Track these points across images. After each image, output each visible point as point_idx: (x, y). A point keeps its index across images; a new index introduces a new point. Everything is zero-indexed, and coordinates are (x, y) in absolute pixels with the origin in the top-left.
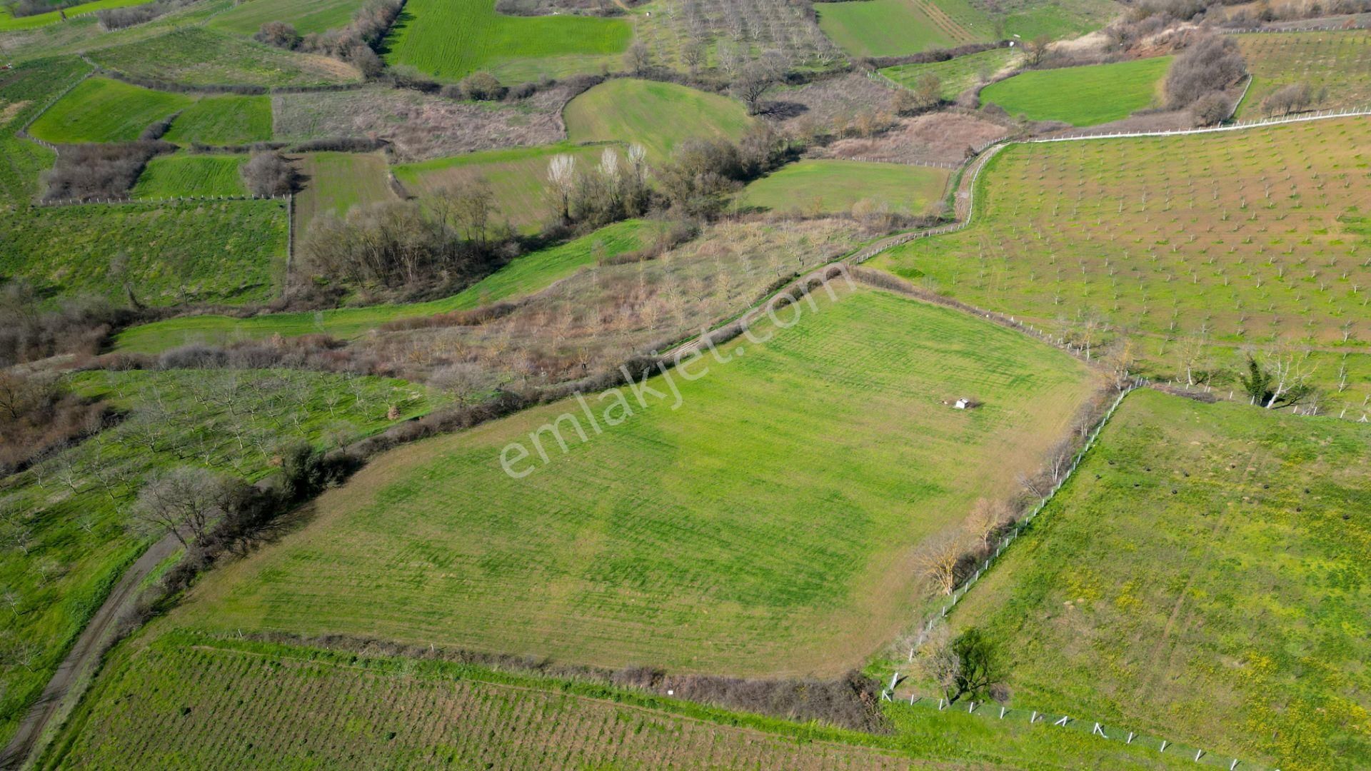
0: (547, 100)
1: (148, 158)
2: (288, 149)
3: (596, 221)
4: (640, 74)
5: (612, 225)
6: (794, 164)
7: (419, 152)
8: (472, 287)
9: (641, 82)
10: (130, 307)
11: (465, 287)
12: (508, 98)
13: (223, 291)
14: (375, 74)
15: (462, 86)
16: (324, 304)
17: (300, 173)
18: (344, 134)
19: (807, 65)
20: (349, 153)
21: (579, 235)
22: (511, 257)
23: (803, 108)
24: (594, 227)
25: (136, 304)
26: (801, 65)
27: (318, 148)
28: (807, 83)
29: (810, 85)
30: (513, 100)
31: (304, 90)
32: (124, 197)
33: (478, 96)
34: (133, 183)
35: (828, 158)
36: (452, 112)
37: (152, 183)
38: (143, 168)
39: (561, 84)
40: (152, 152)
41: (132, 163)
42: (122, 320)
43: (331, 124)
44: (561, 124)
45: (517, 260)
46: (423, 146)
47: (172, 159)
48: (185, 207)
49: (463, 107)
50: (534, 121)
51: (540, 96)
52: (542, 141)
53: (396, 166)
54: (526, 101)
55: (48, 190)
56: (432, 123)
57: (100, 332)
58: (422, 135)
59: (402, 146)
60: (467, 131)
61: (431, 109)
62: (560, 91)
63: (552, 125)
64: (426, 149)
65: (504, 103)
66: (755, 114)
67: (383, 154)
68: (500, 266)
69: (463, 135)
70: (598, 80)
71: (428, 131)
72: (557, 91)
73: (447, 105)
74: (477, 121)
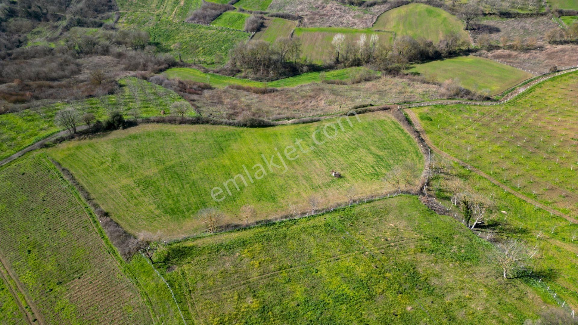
0: (378, 9)
1: (225, 11)
2: (267, 15)
3: (347, 65)
5: (354, 67)
6: (465, 56)
7: (310, 23)
8: (280, 80)
9: (426, 6)
10: (178, 60)
11: (277, 79)
12: (363, 6)
13: (209, 62)
16: (229, 74)
17: (265, 24)
18: (291, 12)
19: (519, 9)
20: (287, 20)
21: (337, 69)
22: (302, 72)
23: (498, 30)
24: (346, 67)
25: (181, 60)
26: (516, 8)
27: (278, 16)
28: (512, 18)
29: (513, 19)
30: (364, 7)
32: (208, 24)
33: (351, 3)
34: (214, 19)
35: (484, 57)
36: (336, 9)
37: (220, 20)
38: (221, 14)
39: (389, 3)
40: (227, 9)
41: (218, 12)
42: (173, 64)
43: (289, 7)
44: (375, 20)
45: (305, 74)
46: (314, 21)
47: (231, 13)
48: (222, 30)
49: (343, 7)
50: (365, 18)
51: (376, 7)
52: (361, 27)
53: (298, 28)
54: (369, 8)
55: (191, 17)
56: (325, 12)
57: (163, 67)
58: (317, 17)
59: (306, 20)
60: (335, 17)
61: (330, 6)
62: (386, 6)
63: (371, 20)
64: (314, 23)
65: (360, 8)
66: (467, 29)
67: (297, 22)
68: (297, 75)
69: (332, 19)
70: (407, 3)
71: (321, 15)
72: (385, 5)
73: (337, 6)
74: (343, 14)
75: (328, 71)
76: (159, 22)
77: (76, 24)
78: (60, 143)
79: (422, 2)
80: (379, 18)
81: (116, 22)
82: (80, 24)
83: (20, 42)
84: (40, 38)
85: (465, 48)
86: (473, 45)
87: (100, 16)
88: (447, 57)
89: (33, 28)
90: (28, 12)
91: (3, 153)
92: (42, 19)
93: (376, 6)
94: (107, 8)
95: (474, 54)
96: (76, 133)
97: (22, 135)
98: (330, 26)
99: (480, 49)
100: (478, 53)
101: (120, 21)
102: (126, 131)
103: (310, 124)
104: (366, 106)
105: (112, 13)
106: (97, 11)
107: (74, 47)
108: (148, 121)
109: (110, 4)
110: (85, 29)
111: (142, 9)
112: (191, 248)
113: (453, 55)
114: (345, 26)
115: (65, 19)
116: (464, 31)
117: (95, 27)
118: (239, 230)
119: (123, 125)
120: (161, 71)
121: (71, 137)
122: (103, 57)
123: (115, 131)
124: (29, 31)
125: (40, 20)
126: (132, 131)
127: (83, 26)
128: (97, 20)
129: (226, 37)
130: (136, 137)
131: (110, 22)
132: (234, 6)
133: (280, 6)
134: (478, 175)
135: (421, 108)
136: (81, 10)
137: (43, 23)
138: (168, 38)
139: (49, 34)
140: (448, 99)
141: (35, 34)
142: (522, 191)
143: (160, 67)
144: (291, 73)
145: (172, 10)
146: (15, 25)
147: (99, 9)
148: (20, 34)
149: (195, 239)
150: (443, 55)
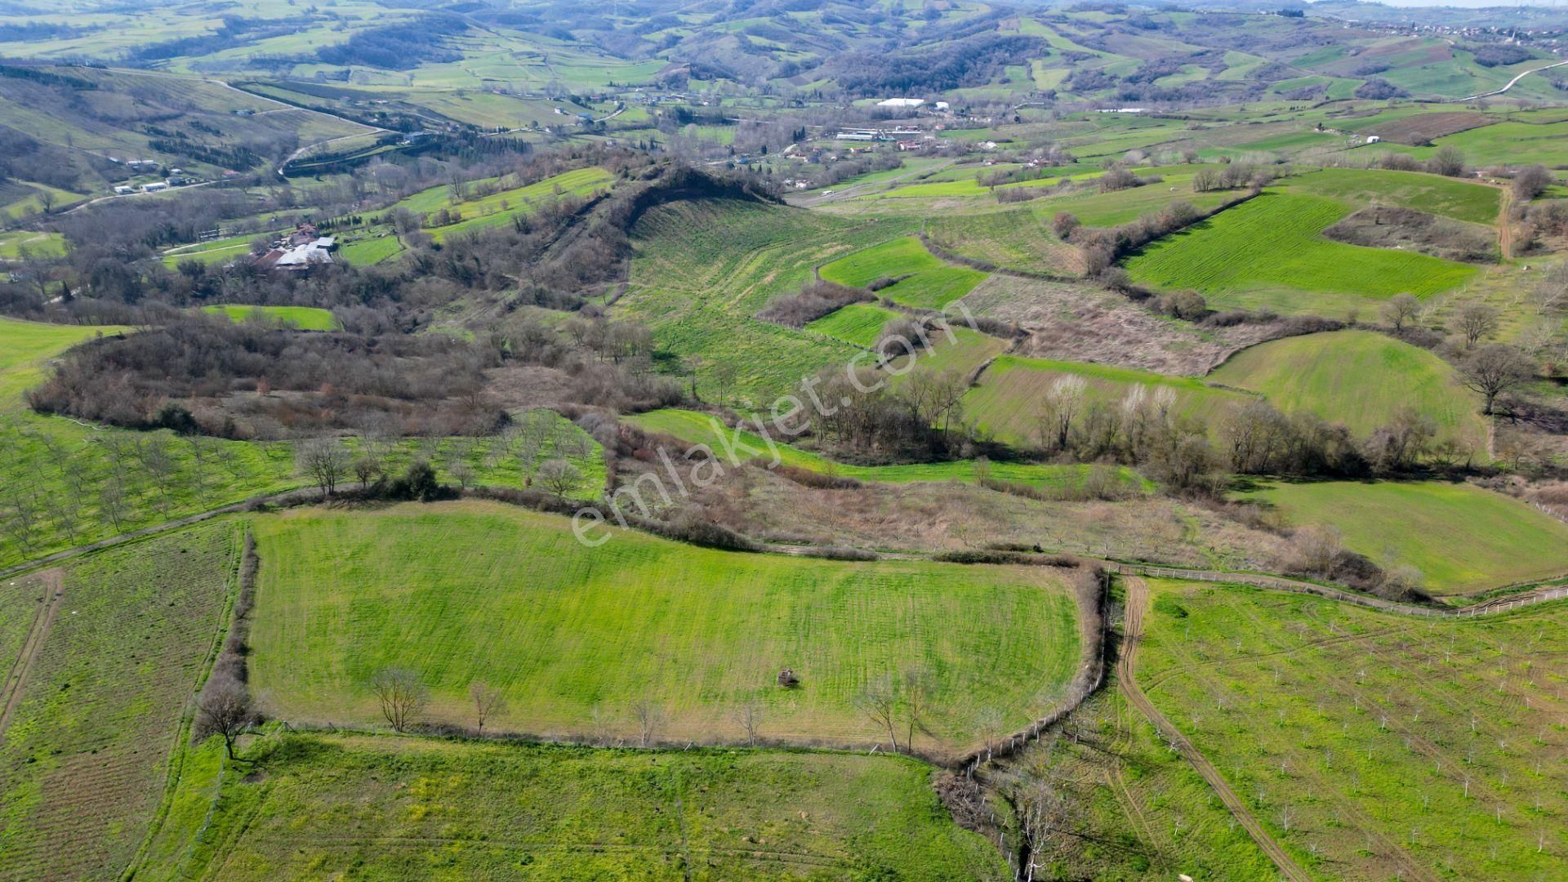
0: (1242, 333)
1: (851, 302)
4: (1399, 331)
6: (1448, 484)
7: (1044, 349)
9: (1386, 340)
10: (689, 395)
11: (885, 464)
12: (1205, 322)
14: (1095, 273)
15: (1165, 301)
18: (1005, 319)
20: (991, 335)
22: (957, 456)
25: (696, 395)
30: (1206, 326)
31: (1023, 274)
32: (799, 325)
33: (1177, 314)
34: (817, 318)
35: (1508, 493)
36: (1131, 322)
37: (828, 321)
38: (839, 308)
39: (1281, 321)
40: (856, 298)
41: (833, 303)
42: (673, 401)
43: (1006, 308)
44: (1221, 360)
45: (965, 461)
46: (1054, 345)
47: (864, 308)
48: (823, 343)
49: (1150, 321)
50: (1198, 351)
51: (1242, 328)
52: (1175, 371)
53: (1005, 355)
54: (1219, 329)
55: (770, 308)
56: (1094, 328)
57: (646, 403)
58: (1067, 335)
59: (1034, 341)
60: (1117, 342)
61: (1116, 315)
62: (1270, 329)
63: (1211, 358)
64: (1051, 349)
65: (1197, 326)
66: (1488, 412)
67: (1010, 343)
68: (941, 460)
69: (1106, 345)
70: (1332, 326)
71: (1078, 333)
72: (1267, 327)
73: (1136, 316)
74: (1142, 336)
75: (1029, 464)
76: (697, 313)
77: (532, 298)
78: (291, 507)
79: (1379, 330)
80: (1238, 357)
81: (611, 304)
82: (541, 300)
83: (415, 323)
84: (456, 319)
85: (1458, 461)
86: (1487, 457)
87: (585, 288)
88: (1386, 476)
89: (453, 300)
90: (455, 269)
91: (187, 508)
92: (474, 283)
93: (1241, 326)
94: (605, 274)
95: (1480, 480)
96: (332, 493)
97: (241, 483)
98: (1091, 361)
99: (1508, 472)
100: (1495, 480)
101: (620, 302)
102: (428, 505)
103: (847, 563)
104: (1022, 550)
105: (614, 286)
106: (584, 279)
107: (503, 344)
108: (484, 494)
109: (614, 266)
110: (548, 311)
111: (677, 283)
112: (324, 748)
113: (1412, 475)
114: (1134, 365)
115: (517, 288)
116: (1477, 417)
117: (567, 310)
118: (451, 738)
119: (427, 493)
120: (639, 410)
121: (318, 500)
122: (547, 370)
123: (406, 503)
124: (441, 304)
125: (470, 286)
126: (440, 507)
127: (545, 306)
128: (575, 296)
129: (825, 359)
130: (435, 521)
131: (598, 303)
132: (876, 294)
133: (984, 303)
134: (1195, 772)
135: (1180, 584)
136: (554, 272)
137: (475, 291)
138: (701, 345)
139: (474, 315)
140: (1286, 576)
141: (450, 311)
142: (1291, 839)
143: (640, 403)
144: (929, 455)
145: (739, 291)
146: (422, 290)
147: (588, 274)
148: (424, 307)
149: (350, 732)
150: (1374, 469)
